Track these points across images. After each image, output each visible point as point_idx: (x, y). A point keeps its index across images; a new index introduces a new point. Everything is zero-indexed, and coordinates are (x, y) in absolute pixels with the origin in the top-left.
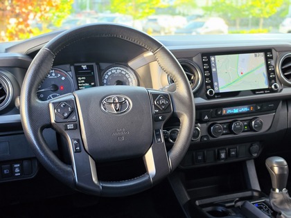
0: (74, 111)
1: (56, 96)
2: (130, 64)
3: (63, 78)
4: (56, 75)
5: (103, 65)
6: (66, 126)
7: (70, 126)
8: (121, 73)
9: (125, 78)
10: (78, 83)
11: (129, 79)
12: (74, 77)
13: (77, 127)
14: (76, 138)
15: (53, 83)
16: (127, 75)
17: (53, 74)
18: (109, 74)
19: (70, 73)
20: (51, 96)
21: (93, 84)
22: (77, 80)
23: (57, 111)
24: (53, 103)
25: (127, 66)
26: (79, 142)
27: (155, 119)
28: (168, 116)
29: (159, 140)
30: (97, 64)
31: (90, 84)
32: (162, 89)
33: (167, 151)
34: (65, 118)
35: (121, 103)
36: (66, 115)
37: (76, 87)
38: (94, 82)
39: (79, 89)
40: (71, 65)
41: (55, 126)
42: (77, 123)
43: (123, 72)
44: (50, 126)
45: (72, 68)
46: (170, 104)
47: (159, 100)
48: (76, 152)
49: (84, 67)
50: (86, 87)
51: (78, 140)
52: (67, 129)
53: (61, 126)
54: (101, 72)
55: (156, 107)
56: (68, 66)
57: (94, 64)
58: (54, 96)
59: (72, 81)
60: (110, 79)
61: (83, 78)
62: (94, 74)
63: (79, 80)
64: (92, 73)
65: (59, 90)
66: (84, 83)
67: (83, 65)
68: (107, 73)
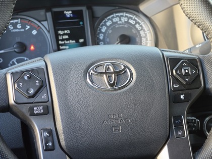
0: (44, 85)
1: (23, 60)
2: (143, 7)
3: (34, 32)
4: (23, 27)
5: (99, 10)
6: (32, 109)
7: (38, 110)
8: (127, 22)
9: (134, 31)
10: (58, 40)
11: (142, 33)
12: (52, 31)
13: (48, 110)
14: (48, 127)
15: (18, 40)
16: (137, 26)
17: (19, 26)
18: (108, 24)
19: (45, 23)
20: (14, 60)
21: (81, 41)
22: (57, 35)
23: (18, 86)
24: (13, 74)
25: (138, 11)
26: (52, 134)
27: (174, 99)
28: (196, 94)
29: (180, 133)
30: (90, 8)
31: (77, 41)
32: (190, 49)
33: (194, 152)
34: (30, 97)
35: (118, 73)
36: (32, 91)
37: (55, 47)
38: (84, 37)
39: (59, 50)
40: (47, 11)
41: (15, 109)
42: (49, 104)
43: (131, 22)
44: (7, 108)
45: (49, 15)
46: (199, 75)
47: (180, 68)
48: (47, 149)
49: (68, 14)
50: (71, 47)
51: (50, 132)
52: (33, 114)
53: (24, 110)
54: (96, 21)
55: (175, 80)
56: (42, 12)
57: (84, 9)
58: (19, 61)
59: (49, 37)
60: (110, 32)
61: (66, 32)
62: (83, 24)
63: (60, 35)
64: (81, 23)
65: (27, 52)
66: (67, 40)
67: (67, 11)
68: (106, 22)
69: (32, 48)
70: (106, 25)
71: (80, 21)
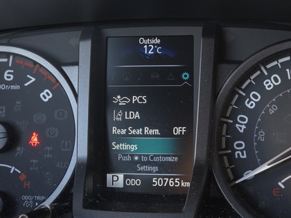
3: (46, 95)
17: (7, 76)
60: (272, 112)
61: (135, 99)
62: (191, 80)
63: (118, 107)
64: (185, 76)
65: (19, 150)
66: (135, 124)
67: (146, 38)
68: (262, 78)
69: (35, 139)
70: (261, 89)
71: (181, 70)
